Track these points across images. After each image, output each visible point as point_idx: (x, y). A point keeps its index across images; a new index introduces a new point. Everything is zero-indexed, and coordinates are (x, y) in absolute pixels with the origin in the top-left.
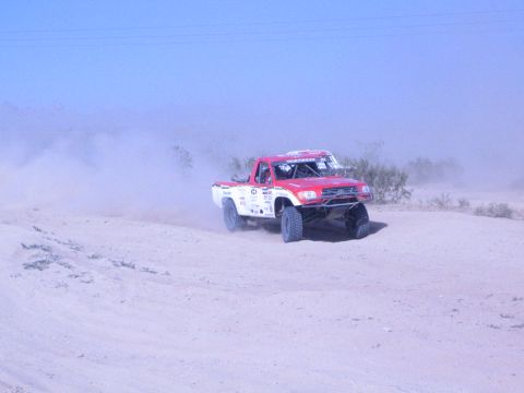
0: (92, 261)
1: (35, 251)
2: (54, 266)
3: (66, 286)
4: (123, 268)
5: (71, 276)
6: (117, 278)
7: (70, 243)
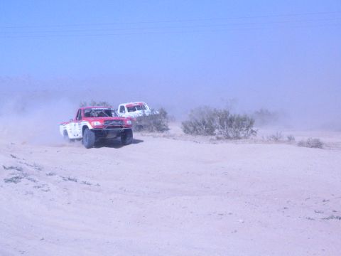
0: (49, 177)
1: (12, 171)
2: (24, 181)
3: (32, 193)
4: (69, 181)
5: (35, 187)
6: (66, 188)
7: (35, 166)
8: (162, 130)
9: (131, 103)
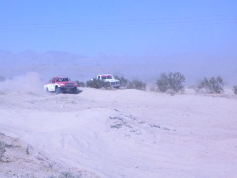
1: (116, 120)
2: (124, 127)
3: (129, 136)
4: (155, 127)
5: (131, 131)
6: (152, 132)
7: (131, 116)
8: (219, 92)
9: (104, 75)
